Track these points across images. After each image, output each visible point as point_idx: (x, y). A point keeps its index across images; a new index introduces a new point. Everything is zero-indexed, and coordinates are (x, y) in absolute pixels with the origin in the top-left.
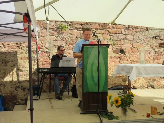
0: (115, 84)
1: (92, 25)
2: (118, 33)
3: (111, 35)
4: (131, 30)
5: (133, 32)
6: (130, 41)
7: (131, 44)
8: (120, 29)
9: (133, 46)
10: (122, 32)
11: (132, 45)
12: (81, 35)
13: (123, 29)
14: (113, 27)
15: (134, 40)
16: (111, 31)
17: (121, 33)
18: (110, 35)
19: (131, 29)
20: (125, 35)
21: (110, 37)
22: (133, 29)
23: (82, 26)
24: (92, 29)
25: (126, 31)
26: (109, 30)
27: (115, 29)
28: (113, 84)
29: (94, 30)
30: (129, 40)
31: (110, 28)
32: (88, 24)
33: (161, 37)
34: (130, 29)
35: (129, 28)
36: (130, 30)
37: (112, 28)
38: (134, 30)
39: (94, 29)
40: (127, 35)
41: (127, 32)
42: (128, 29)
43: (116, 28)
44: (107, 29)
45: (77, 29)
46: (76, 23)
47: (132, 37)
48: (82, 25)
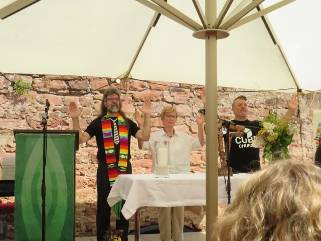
0: (147, 220)
1: (92, 82)
2: (155, 99)
3: (138, 105)
4: (186, 93)
5: (191, 97)
6: (184, 117)
7: (186, 124)
8: (160, 90)
9: (190, 130)
10: (165, 97)
11: (190, 127)
12: (65, 105)
13: (168, 92)
14: (143, 86)
15: (194, 116)
16: (137, 94)
17: (163, 100)
18: (136, 104)
19: (188, 90)
20: (172, 103)
21: (136, 109)
22: (191, 92)
23: (67, 83)
24: (91, 89)
25: (175, 94)
26: (133, 92)
27: (149, 91)
28: (144, 220)
29: (96, 94)
30: (182, 117)
31: (135, 90)
32: (83, 80)
33: (260, 109)
34: (184, 91)
35: (182, 89)
36: (183, 93)
37: (141, 89)
38: (193, 92)
39: (96, 92)
40: (177, 104)
41: (177, 97)
42: (179, 90)
43: (150, 88)
44: (129, 92)
45: (55, 91)
46: (53, 77)
47: (189, 108)
48: (67, 80)
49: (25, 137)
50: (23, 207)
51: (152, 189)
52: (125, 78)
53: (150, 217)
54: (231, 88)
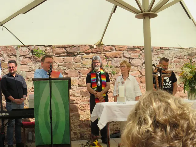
0: (117, 129)
1: (80, 48)
2: (118, 56)
3: (108, 60)
4: (138, 52)
5: (141, 54)
6: (137, 66)
7: (138, 71)
8: (121, 51)
9: (141, 74)
10: (125, 55)
11: (141, 72)
12: (65, 62)
13: (127, 51)
14: (111, 49)
15: (143, 65)
16: (108, 54)
17: (124, 56)
18: (107, 59)
19: (139, 50)
20: (129, 58)
21: (107, 63)
22: (141, 51)
23: (66, 49)
24: (80, 52)
25: (130, 52)
26: (105, 53)
27: (115, 52)
28: (115, 129)
29: (83, 55)
30: (136, 66)
31: (107, 51)
32: (75, 47)
33: (184, 59)
34: (136, 51)
35: (135, 50)
36: (136, 52)
37: (110, 50)
38: (142, 51)
39: (83, 53)
40: (133, 59)
41: (132, 54)
42: (133, 50)
43: (116, 50)
44: (103, 53)
45: (59, 54)
46: (57, 46)
47: (140, 61)
48: (65, 47)
49: (39, 83)
50: (39, 124)
51: (115, 111)
52: (99, 45)
53: (119, 128)
54: (166, 48)
